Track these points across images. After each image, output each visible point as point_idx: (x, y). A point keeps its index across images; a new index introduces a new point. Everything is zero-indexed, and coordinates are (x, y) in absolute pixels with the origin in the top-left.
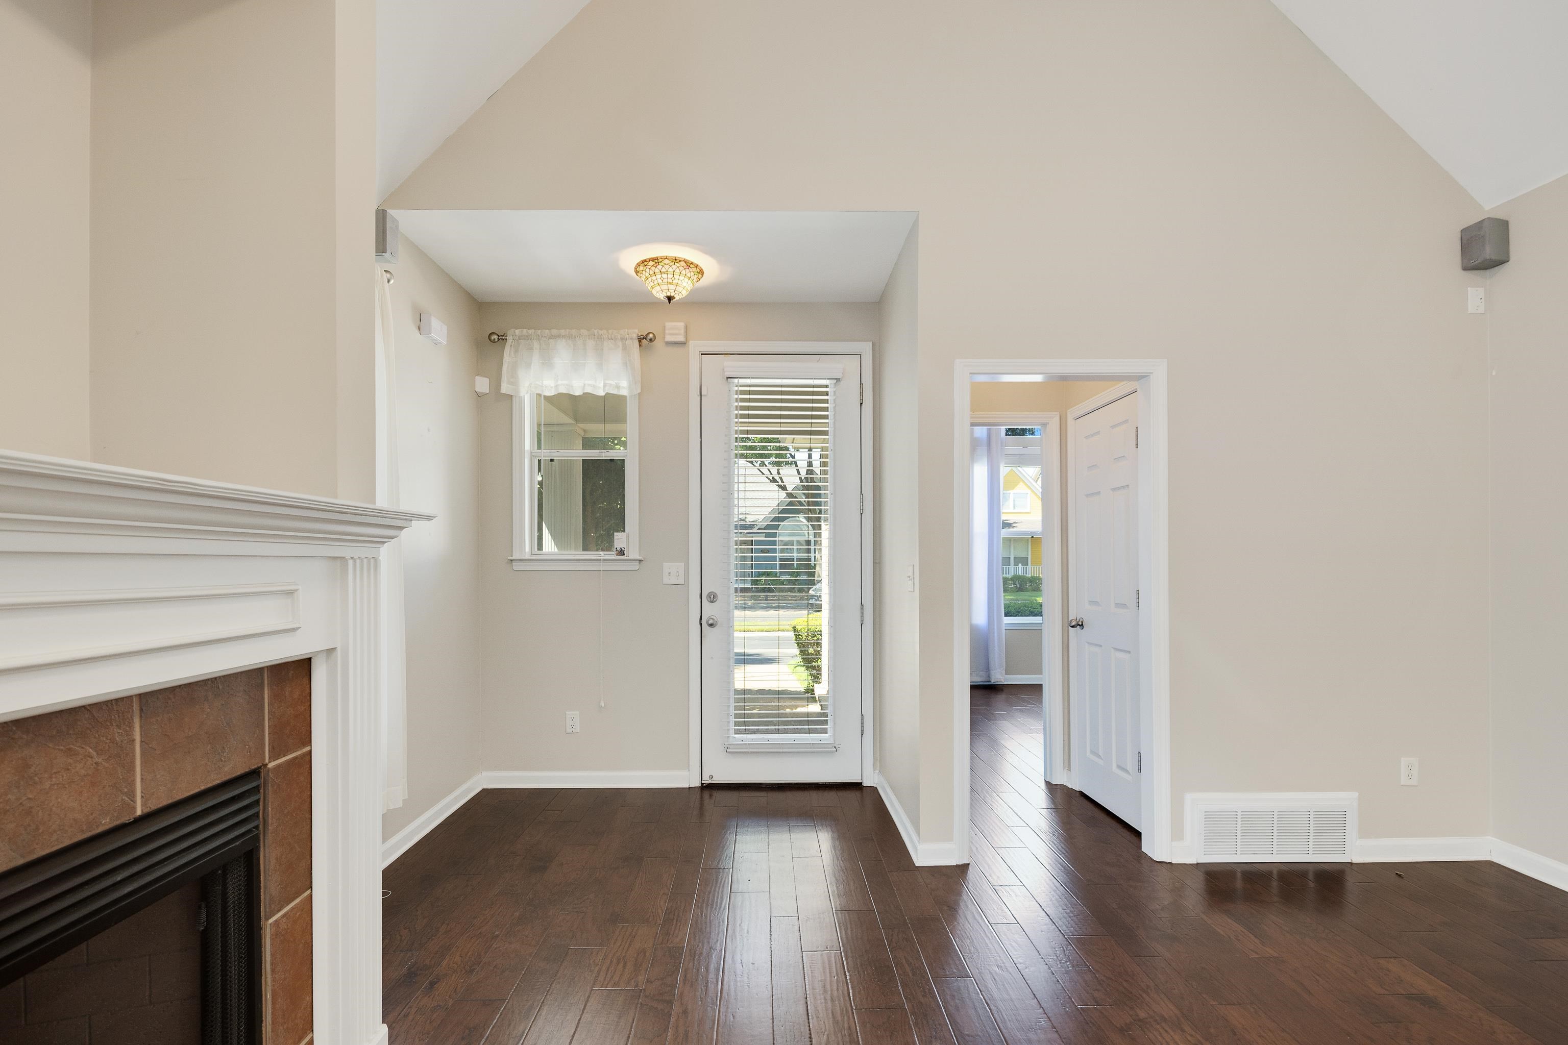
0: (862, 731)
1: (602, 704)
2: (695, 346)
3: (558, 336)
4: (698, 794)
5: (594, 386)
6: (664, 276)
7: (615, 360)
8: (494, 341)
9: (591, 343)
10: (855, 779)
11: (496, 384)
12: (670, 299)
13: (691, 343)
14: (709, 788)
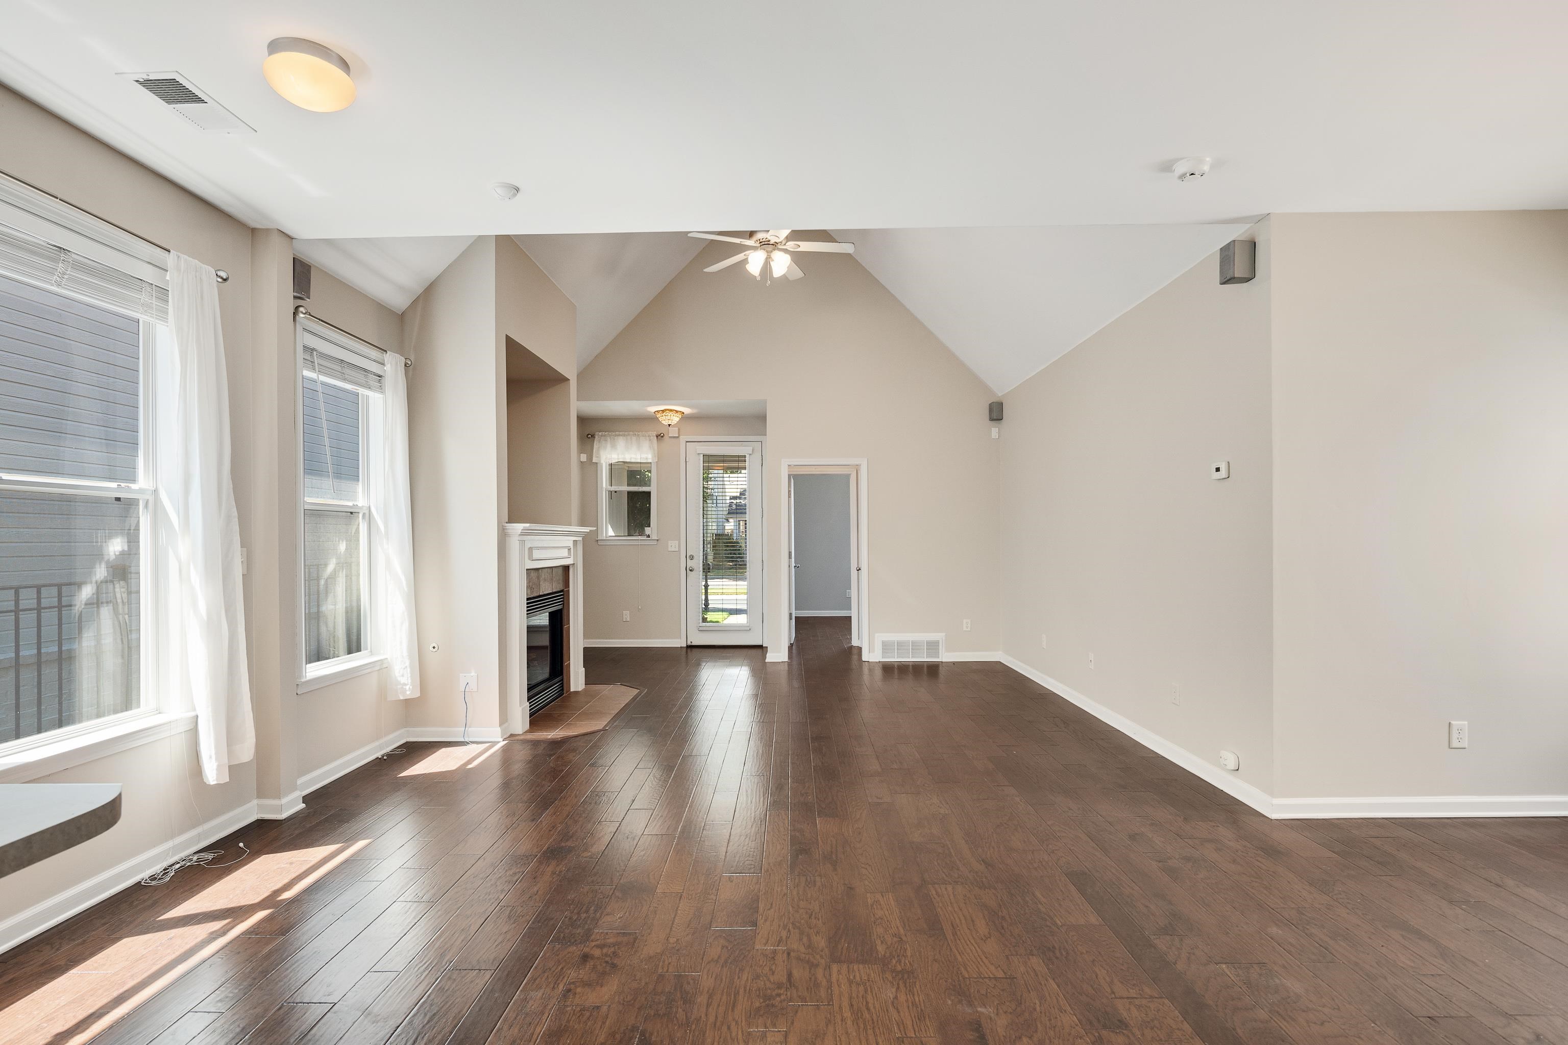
0: (763, 621)
1: (640, 607)
2: (683, 438)
3: (619, 435)
4: (685, 649)
5: (635, 458)
6: (667, 417)
7: (646, 444)
8: (589, 438)
9: (634, 438)
10: (760, 643)
11: (590, 458)
12: (669, 425)
13: (681, 437)
14: (690, 647)
